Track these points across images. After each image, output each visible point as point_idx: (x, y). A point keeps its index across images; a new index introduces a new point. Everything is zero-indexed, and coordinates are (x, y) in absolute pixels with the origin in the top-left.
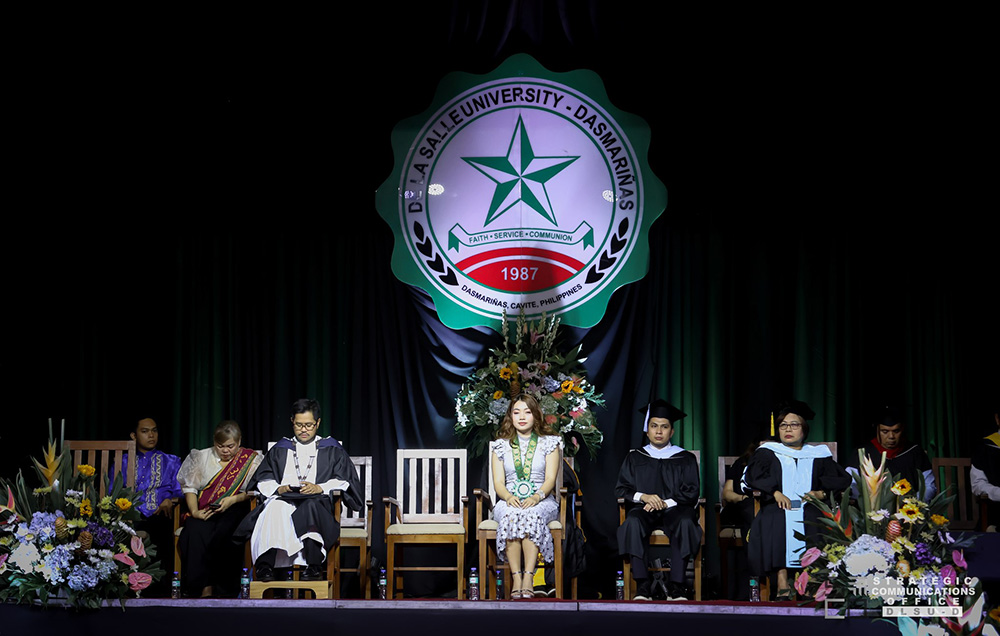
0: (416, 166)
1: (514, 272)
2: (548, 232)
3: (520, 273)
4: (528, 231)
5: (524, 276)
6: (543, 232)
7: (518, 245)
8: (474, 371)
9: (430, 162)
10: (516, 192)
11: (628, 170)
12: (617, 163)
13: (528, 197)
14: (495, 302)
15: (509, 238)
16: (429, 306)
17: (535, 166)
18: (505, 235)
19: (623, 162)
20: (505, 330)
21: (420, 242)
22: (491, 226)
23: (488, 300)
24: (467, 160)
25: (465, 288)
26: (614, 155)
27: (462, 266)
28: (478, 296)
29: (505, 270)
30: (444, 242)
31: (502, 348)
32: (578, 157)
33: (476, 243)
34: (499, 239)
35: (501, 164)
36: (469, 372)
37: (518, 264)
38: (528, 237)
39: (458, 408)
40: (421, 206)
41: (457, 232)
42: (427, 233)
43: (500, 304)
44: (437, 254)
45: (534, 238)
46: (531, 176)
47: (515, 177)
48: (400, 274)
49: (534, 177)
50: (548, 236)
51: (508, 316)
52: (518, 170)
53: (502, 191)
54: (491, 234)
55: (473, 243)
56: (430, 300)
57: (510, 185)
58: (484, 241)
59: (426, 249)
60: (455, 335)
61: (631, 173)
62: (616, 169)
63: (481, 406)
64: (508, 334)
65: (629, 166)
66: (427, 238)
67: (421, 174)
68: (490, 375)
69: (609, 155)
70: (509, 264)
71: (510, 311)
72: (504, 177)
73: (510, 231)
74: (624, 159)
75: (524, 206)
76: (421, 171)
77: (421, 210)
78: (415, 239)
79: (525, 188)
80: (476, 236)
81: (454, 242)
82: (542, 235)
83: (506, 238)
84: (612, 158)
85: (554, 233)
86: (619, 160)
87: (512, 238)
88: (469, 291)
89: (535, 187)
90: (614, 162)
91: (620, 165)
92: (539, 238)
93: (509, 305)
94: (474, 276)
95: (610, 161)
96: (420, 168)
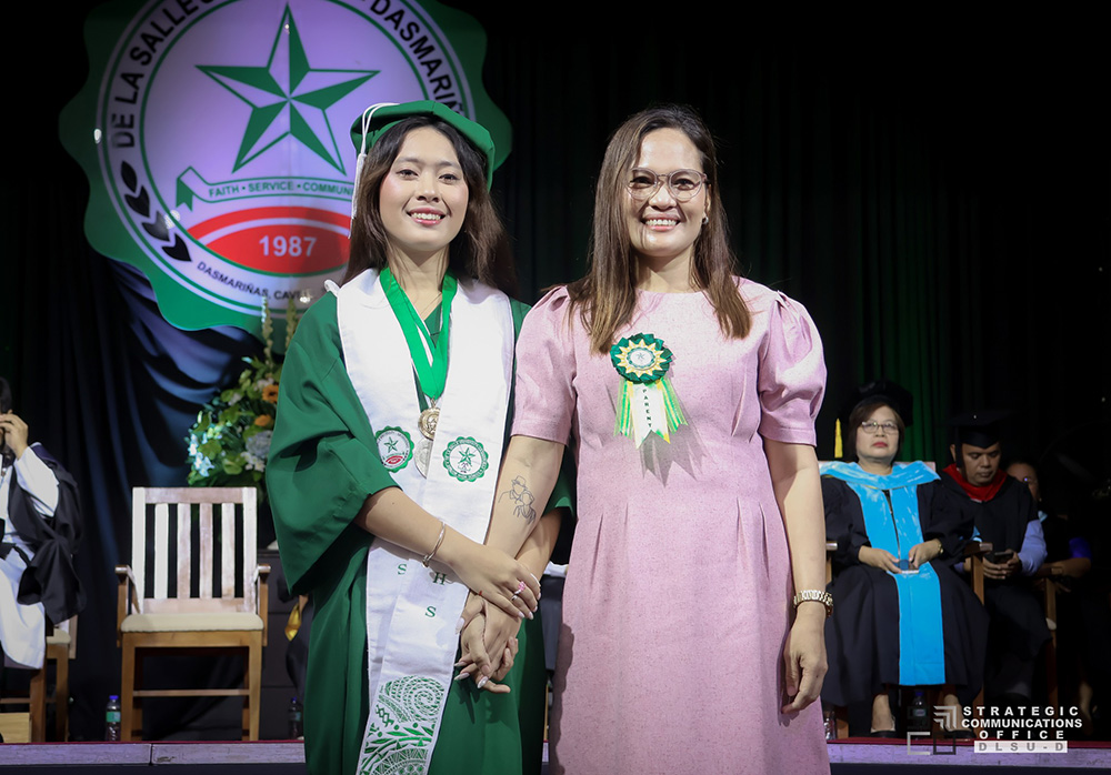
0: (125, 76)
1: (280, 243)
2: (332, 184)
3: (288, 245)
4: (301, 182)
5: (295, 250)
6: (324, 183)
7: (286, 202)
8: (217, 394)
9: (148, 70)
10: (282, 121)
11: (452, 95)
12: (436, 84)
13: (300, 130)
14: (249, 289)
15: (270, 191)
16: (146, 293)
17: (310, 84)
18: (265, 186)
19: (445, 82)
20: (267, 331)
21: (129, 192)
22: (244, 172)
23: (239, 285)
24: (206, 69)
25: (202, 266)
26: (432, 71)
27: (198, 231)
28: (223, 279)
29: (265, 240)
30: (169, 193)
31: (262, 358)
32: (375, 73)
33: (220, 197)
34: (255, 193)
35: (258, 77)
36: (206, 396)
37: (287, 232)
38: (301, 191)
39: (193, 450)
40: (131, 137)
41: (191, 182)
42: (142, 181)
43: (257, 291)
44: (158, 214)
45: (310, 192)
46: (305, 99)
47: (282, 99)
48: (101, 244)
49: (310, 99)
50: (332, 189)
51: (272, 310)
52: (285, 87)
53: (260, 120)
54: (246, 184)
55: (214, 198)
56: (147, 284)
57: (273, 111)
58: (232, 196)
59: (141, 204)
60: (185, 340)
61: (457, 98)
62: (436, 91)
63: (233, 443)
64: (272, 337)
65: (455, 89)
66: (143, 190)
67: (131, 90)
68: (245, 398)
69: (424, 70)
70: (272, 232)
71: (274, 303)
72: (264, 99)
73: (272, 181)
74: (446, 77)
75: (293, 145)
76: (133, 84)
77: (131, 144)
78: (124, 190)
79: (295, 117)
80: (220, 187)
81: (185, 196)
82: (322, 188)
83: (266, 192)
84: (429, 75)
85: (340, 185)
86: (439, 79)
87: (276, 191)
88: (209, 271)
89: (311, 115)
90: (432, 81)
91: (441, 86)
92: (318, 193)
93: (271, 293)
94: (216, 249)
95: (426, 80)
96: (131, 79)
